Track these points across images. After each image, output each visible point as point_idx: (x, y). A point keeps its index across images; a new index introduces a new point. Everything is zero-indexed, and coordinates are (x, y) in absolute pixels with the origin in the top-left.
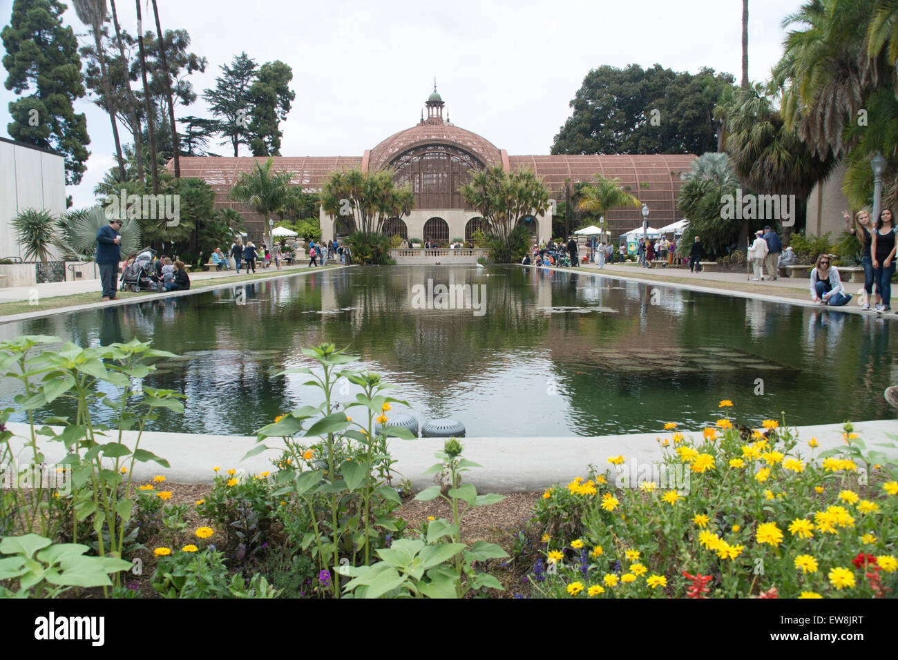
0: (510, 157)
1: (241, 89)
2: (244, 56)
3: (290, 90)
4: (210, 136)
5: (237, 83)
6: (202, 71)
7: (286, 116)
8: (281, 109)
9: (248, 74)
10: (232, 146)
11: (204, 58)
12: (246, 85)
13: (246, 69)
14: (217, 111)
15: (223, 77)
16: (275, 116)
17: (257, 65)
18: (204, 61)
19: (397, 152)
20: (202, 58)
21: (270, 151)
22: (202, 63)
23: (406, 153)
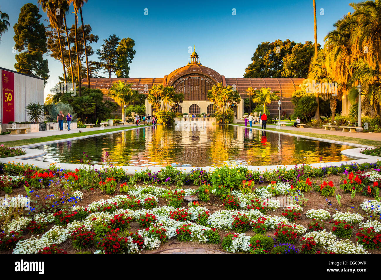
0: (226, 79)
1: (113, 49)
2: (114, 36)
3: (133, 50)
4: (99, 69)
5: (111, 47)
6: (96, 41)
7: (131, 61)
8: (129, 58)
9: (116, 43)
10: (108, 73)
11: (97, 36)
12: (115, 48)
13: (115, 41)
14: (102, 58)
15: (105, 44)
16: (127, 61)
17: (120, 39)
18: (97, 37)
19: (178, 77)
20: (96, 36)
21: (124, 75)
22: (96, 38)
23: (182, 77)
